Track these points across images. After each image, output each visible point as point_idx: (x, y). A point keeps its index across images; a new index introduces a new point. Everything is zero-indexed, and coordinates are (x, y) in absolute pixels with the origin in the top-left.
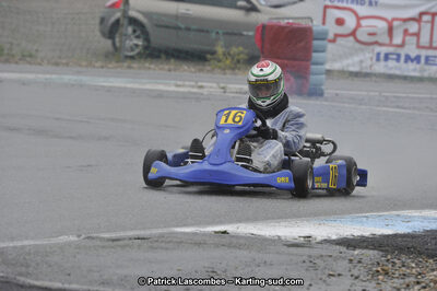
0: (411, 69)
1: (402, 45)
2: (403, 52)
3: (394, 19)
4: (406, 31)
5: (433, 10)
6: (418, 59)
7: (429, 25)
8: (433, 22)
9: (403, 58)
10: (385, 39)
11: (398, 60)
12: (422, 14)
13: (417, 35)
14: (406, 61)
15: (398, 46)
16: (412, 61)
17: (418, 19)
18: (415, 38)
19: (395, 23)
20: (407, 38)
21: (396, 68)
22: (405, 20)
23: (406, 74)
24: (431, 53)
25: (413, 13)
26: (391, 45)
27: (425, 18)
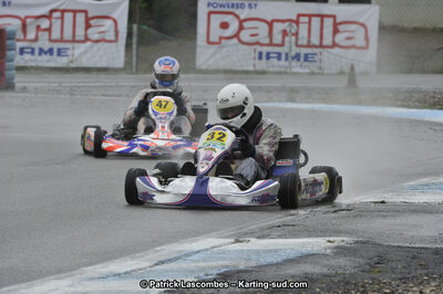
0: (45, 61)
1: (36, 40)
2: (36, 46)
3: (27, 17)
4: (38, 27)
5: (62, 8)
6: (50, 51)
7: (59, 21)
8: (62, 18)
9: (37, 52)
10: (20, 35)
11: (32, 52)
12: (52, 11)
13: (49, 30)
14: (40, 54)
15: (31, 41)
16: (46, 53)
17: (49, 16)
18: (47, 33)
19: (28, 20)
20: (40, 33)
21: (31, 61)
22: (38, 17)
23: (41, 65)
24: (62, 45)
25: (45, 10)
26: (25, 40)
27: (56, 15)
